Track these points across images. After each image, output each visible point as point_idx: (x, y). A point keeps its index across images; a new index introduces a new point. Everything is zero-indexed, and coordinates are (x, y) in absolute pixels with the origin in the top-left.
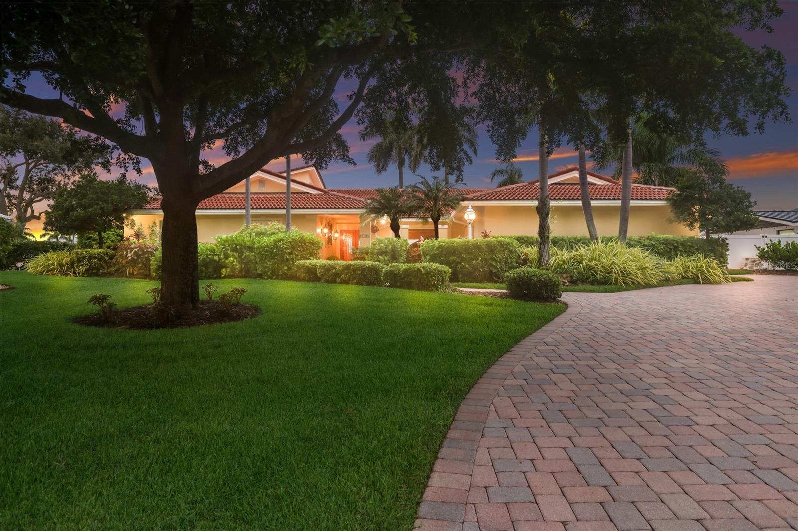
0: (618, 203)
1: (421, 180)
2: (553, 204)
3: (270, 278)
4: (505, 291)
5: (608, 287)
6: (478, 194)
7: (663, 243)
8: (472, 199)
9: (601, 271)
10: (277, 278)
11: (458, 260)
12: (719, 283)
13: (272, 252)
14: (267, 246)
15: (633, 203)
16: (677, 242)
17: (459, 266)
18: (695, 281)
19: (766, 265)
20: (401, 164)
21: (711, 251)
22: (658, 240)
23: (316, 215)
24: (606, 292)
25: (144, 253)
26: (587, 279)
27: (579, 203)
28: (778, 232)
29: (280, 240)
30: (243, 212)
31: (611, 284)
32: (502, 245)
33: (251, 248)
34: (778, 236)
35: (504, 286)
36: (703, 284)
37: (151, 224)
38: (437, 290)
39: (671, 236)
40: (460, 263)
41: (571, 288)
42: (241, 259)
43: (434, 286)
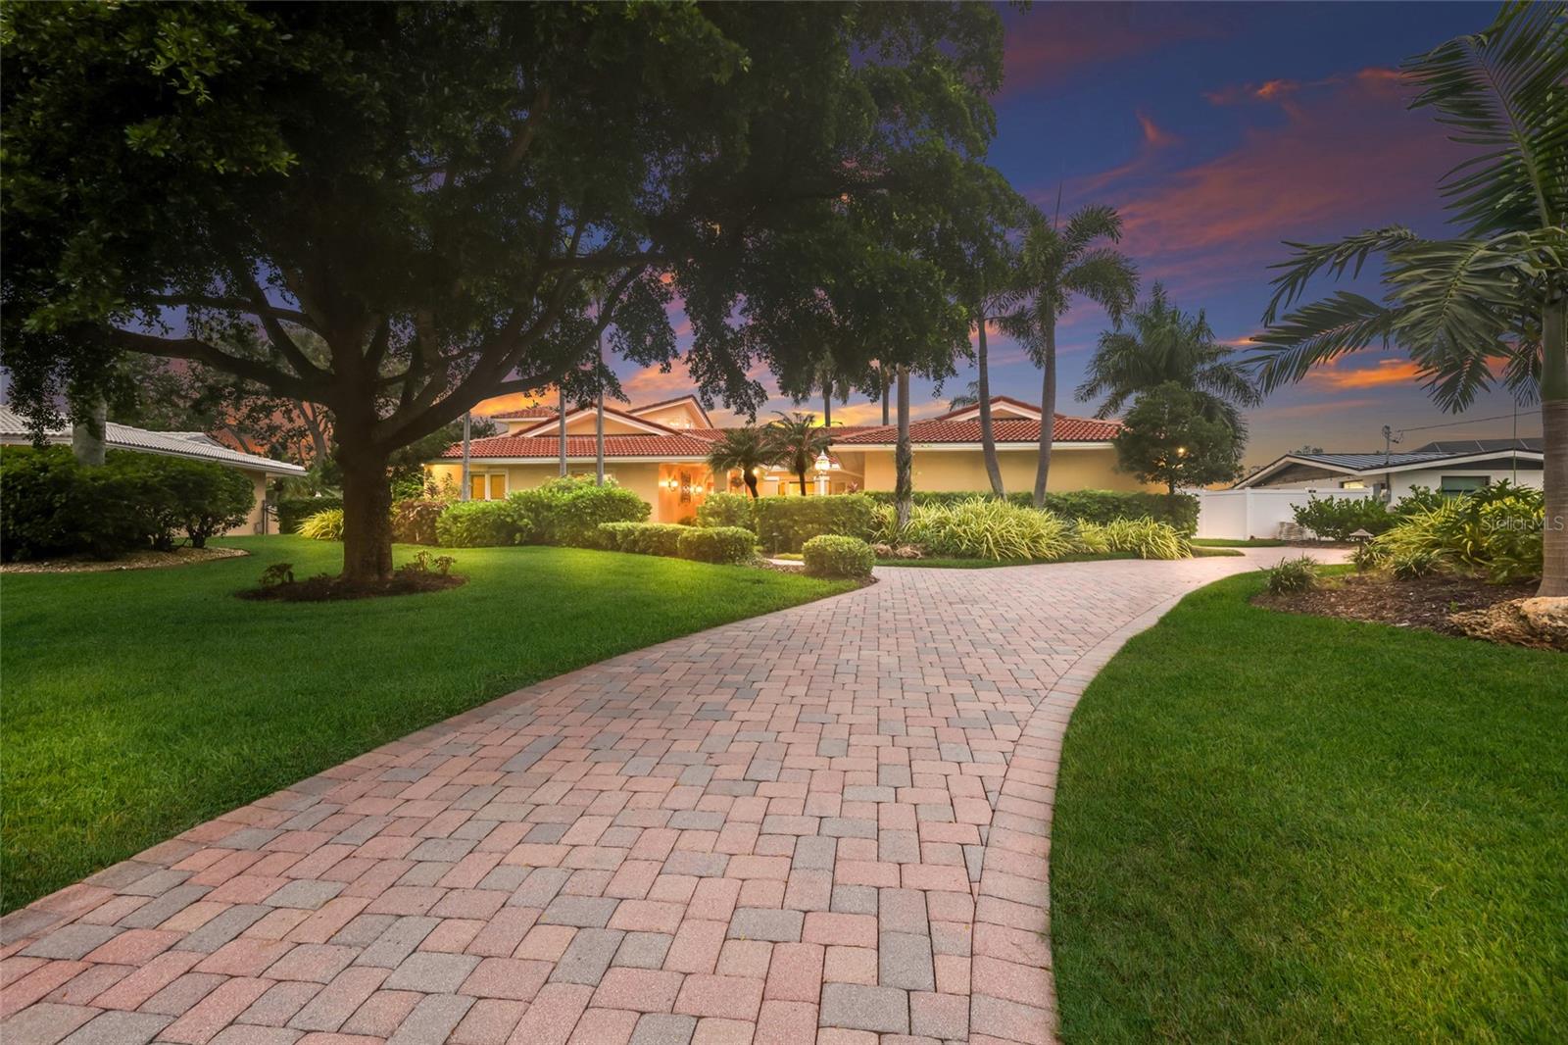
0: (1036, 446)
1: (781, 418)
2: (915, 448)
3: (569, 545)
4: (802, 563)
5: (974, 561)
6: (854, 435)
7: (1099, 502)
8: (842, 442)
9: (969, 540)
10: (578, 546)
11: (791, 523)
12: (1172, 558)
13: (569, 511)
14: (565, 505)
15: (1056, 446)
16: (1118, 499)
17: (791, 532)
18: (1136, 555)
19: (1310, 533)
20: (827, 392)
21: (1168, 512)
22: (1090, 497)
23: (657, 464)
24: (966, 568)
25: (429, 513)
26: (948, 549)
27: (979, 447)
28: (1342, 485)
29: (579, 497)
30: (556, 460)
31: (980, 557)
32: (847, 504)
33: (549, 508)
34: (1341, 490)
35: (801, 556)
36: (1148, 558)
37: (445, 476)
38: (734, 561)
39: (1110, 491)
40: (792, 527)
41: (926, 562)
42: (537, 522)
43: (731, 557)
